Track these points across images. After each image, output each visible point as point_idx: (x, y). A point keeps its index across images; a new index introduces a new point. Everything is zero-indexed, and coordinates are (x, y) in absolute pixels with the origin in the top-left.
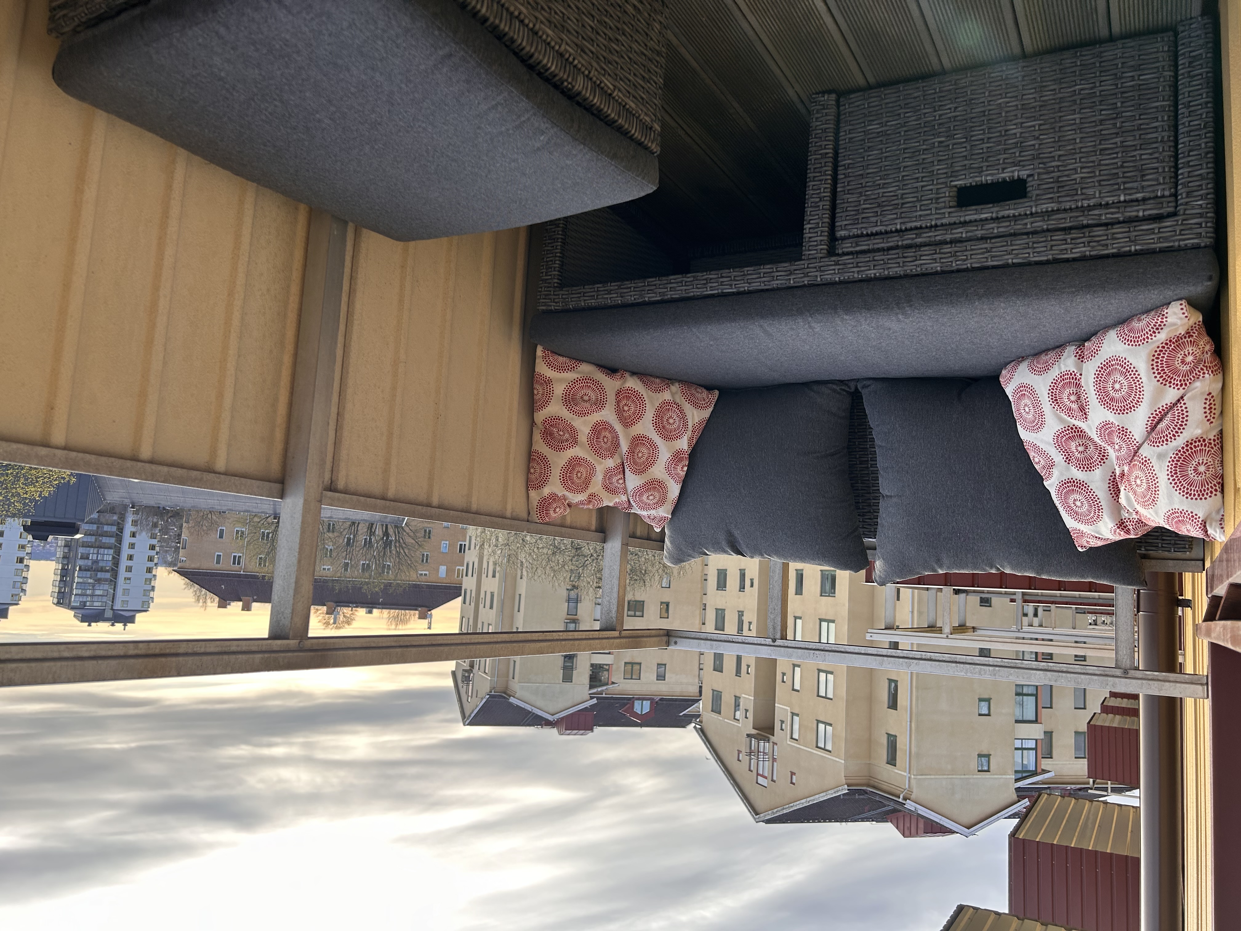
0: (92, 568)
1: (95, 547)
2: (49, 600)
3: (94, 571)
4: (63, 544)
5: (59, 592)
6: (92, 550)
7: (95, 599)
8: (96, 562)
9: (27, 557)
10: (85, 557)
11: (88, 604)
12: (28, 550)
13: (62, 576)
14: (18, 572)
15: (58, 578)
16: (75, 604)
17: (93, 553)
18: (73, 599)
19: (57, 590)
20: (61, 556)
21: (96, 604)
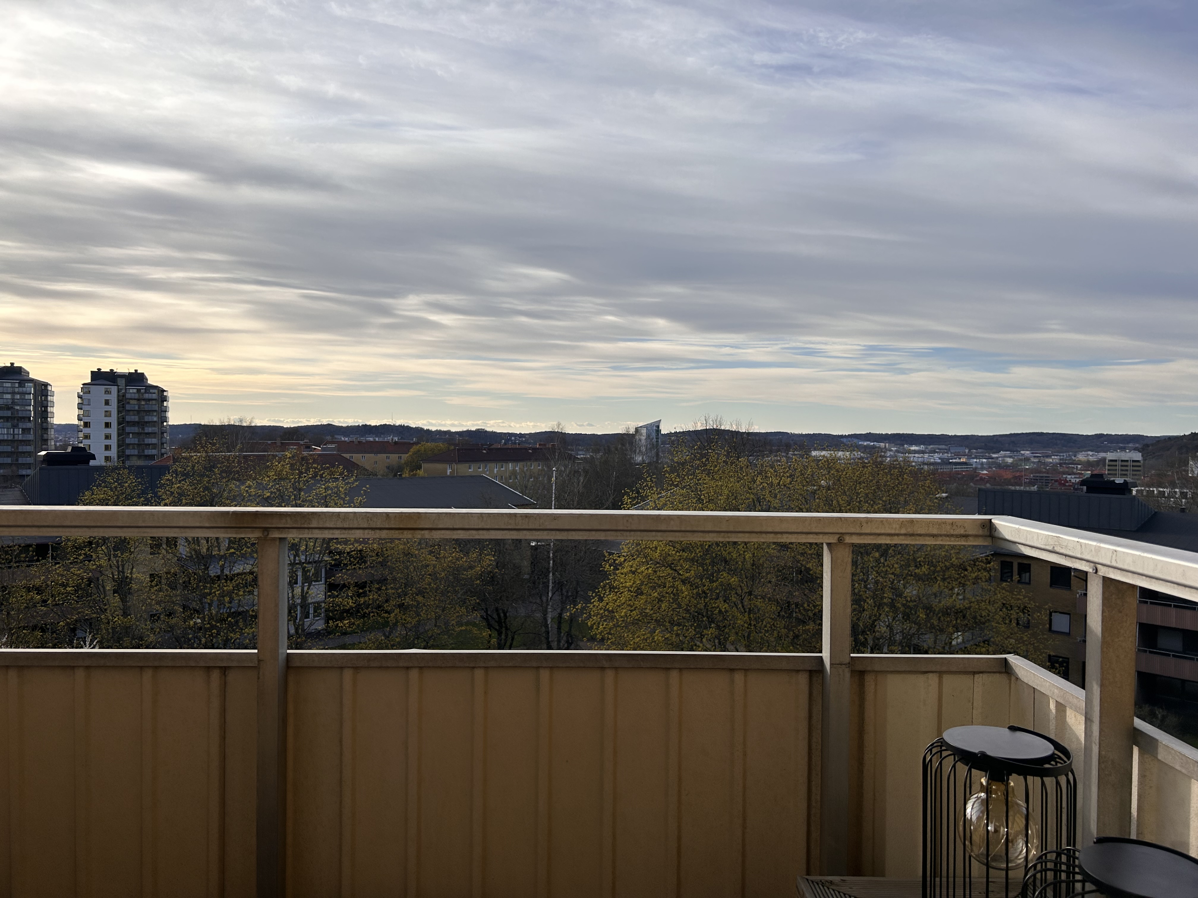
0: (18, 420)
1: (17, 440)
2: (55, 388)
3: (15, 417)
4: (49, 441)
5: (47, 396)
6: (20, 437)
7: (10, 390)
8: (14, 427)
9: (82, 427)
10: (25, 431)
11: (17, 385)
12: (81, 435)
13: (46, 411)
14: (87, 414)
15: (49, 409)
16: (29, 384)
17: (19, 434)
18: (32, 389)
19: (49, 398)
20: (49, 430)
21: (9, 385)
